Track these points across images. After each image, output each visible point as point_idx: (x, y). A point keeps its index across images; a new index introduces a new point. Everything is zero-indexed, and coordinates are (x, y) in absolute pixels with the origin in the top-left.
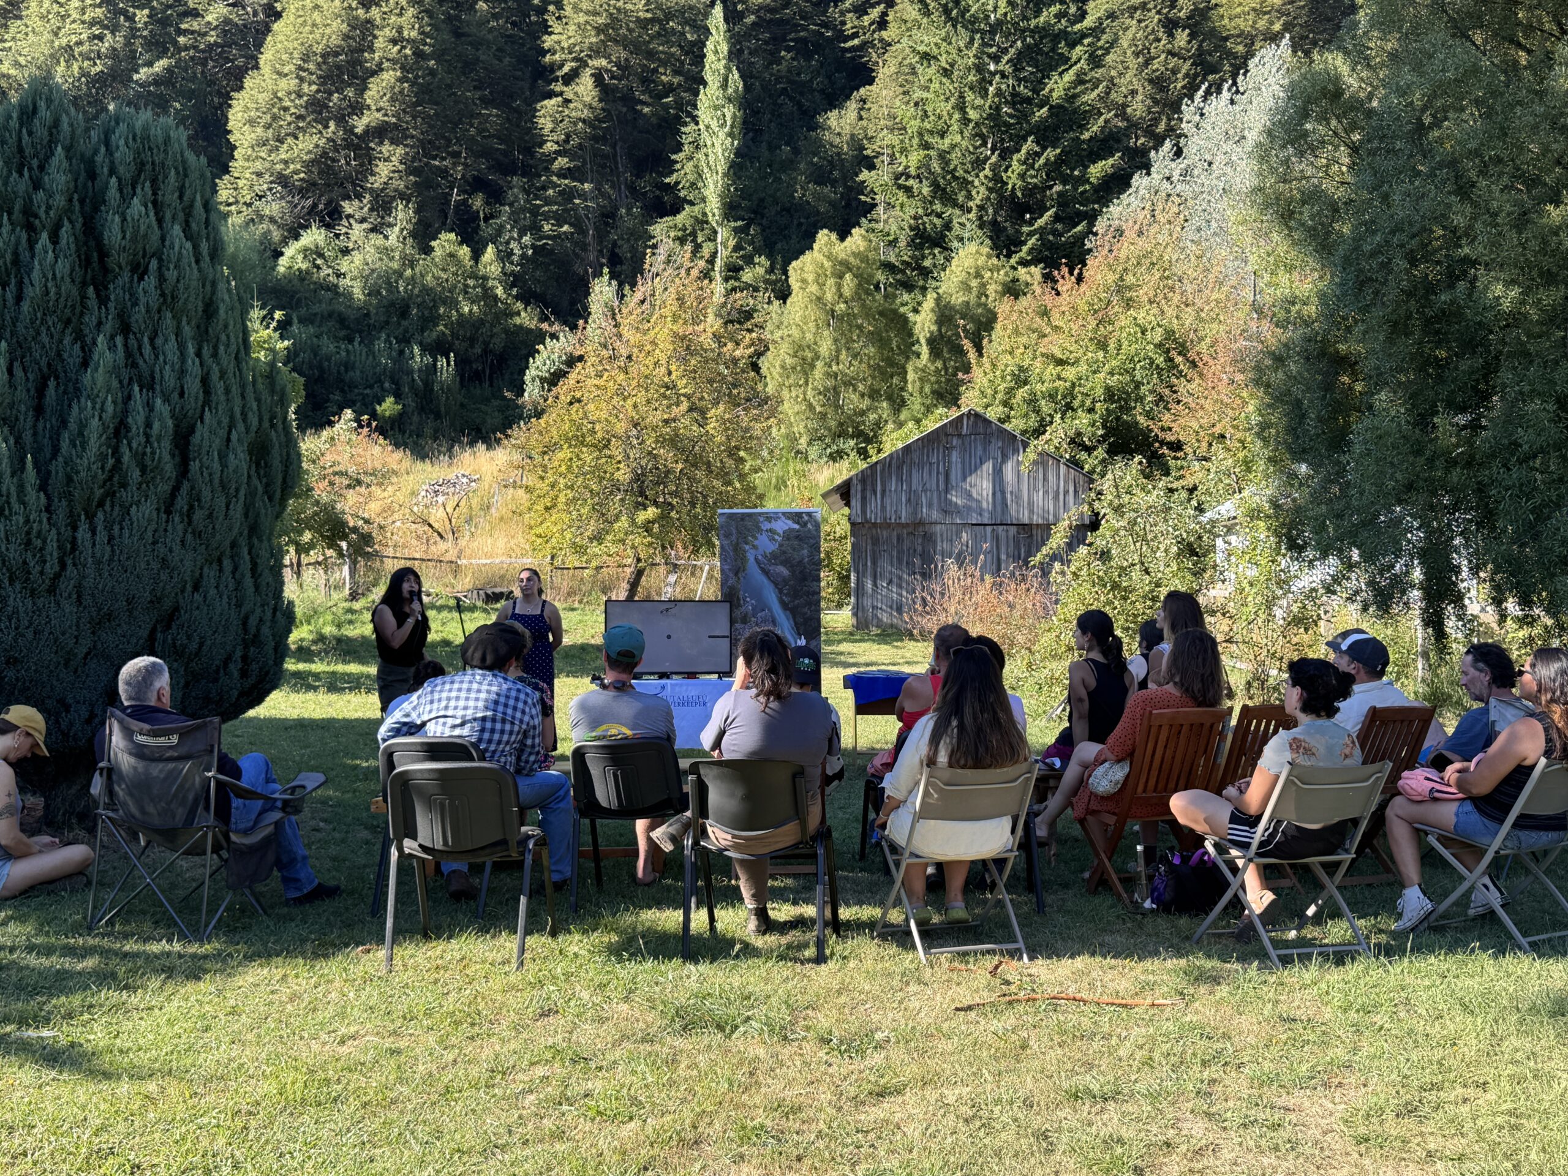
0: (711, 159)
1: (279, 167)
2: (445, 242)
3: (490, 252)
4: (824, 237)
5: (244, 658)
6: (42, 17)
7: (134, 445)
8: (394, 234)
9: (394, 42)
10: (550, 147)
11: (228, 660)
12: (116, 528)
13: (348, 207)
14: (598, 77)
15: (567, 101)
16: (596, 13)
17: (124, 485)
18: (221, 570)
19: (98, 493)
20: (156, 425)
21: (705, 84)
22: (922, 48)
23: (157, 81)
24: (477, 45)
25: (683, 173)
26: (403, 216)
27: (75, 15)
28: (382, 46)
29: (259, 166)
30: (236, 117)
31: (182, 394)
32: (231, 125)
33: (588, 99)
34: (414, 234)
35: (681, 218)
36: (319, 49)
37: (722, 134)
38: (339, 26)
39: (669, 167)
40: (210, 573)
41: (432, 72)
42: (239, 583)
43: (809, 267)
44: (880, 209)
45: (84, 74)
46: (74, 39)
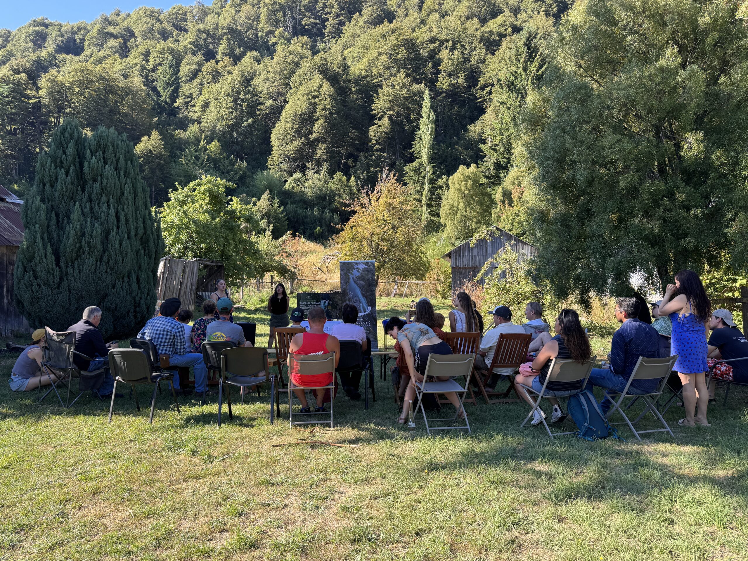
0: (424, 143)
1: (286, 152)
2: (338, 175)
3: (353, 178)
4: (461, 167)
5: (135, 312)
6: (215, 107)
7: (87, 239)
8: (322, 173)
9: (323, 109)
10: (373, 142)
11: (129, 312)
12: (81, 267)
13: (308, 165)
14: (390, 117)
15: (379, 126)
16: (390, 96)
17: (84, 253)
18: (123, 281)
19: (75, 255)
20: (95, 232)
21: (422, 117)
22: (501, 100)
23: (249, 126)
24: (350, 109)
25: (416, 148)
26: (325, 167)
27: (224, 106)
28: (319, 112)
29: (280, 152)
30: (273, 137)
31: (107, 222)
32: (271, 140)
33: (386, 125)
34: (328, 173)
35: (415, 164)
36: (299, 113)
37: (428, 134)
38: (305, 105)
39: (411, 146)
40: (119, 283)
41: (335, 119)
42: (130, 286)
43: (455, 178)
44: (488, 157)
45: (227, 124)
46: (224, 113)
